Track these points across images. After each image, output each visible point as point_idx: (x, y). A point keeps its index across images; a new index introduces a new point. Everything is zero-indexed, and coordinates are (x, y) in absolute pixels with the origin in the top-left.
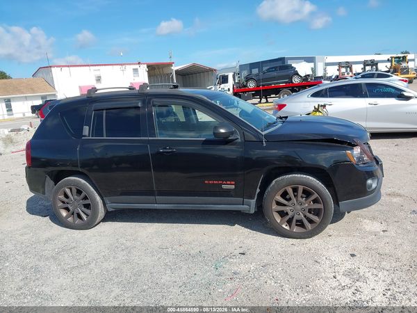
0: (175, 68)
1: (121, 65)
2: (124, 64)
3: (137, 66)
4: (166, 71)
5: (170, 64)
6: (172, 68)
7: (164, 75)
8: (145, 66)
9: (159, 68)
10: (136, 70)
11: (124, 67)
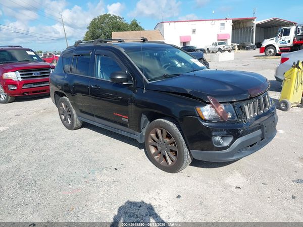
0: (256, 22)
1: (212, 20)
2: (214, 20)
3: (224, 22)
4: (248, 25)
5: (253, 19)
6: (254, 22)
7: (246, 28)
8: (231, 21)
9: (243, 23)
10: (223, 25)
11: (214, 22)
